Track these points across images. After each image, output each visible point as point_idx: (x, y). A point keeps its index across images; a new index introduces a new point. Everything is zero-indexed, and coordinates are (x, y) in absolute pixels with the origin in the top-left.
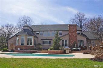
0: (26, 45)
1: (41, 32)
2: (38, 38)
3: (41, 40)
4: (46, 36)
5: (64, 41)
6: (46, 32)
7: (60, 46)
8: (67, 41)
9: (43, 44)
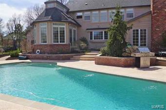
0: (50, 43)
1: (86, 13)
2: (80, 26)
3: (87, 29)
4: (97, 22)
5: (137, 30)
6: (97, 12)
7: (125, 44)
8: (145, 30)
9: (91, 39)
